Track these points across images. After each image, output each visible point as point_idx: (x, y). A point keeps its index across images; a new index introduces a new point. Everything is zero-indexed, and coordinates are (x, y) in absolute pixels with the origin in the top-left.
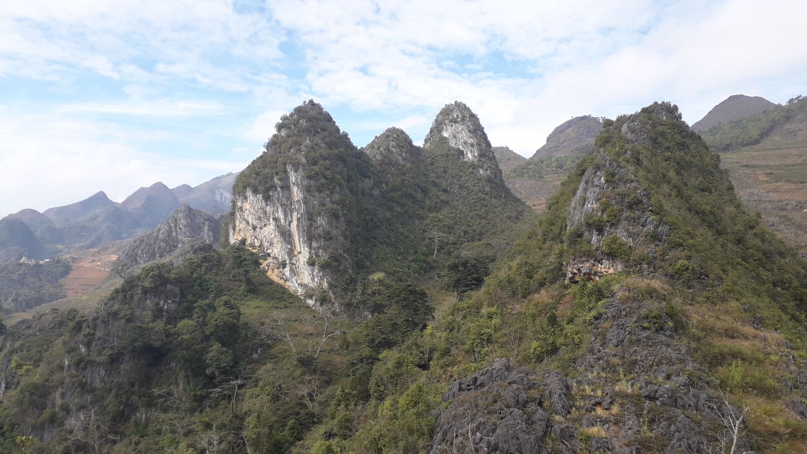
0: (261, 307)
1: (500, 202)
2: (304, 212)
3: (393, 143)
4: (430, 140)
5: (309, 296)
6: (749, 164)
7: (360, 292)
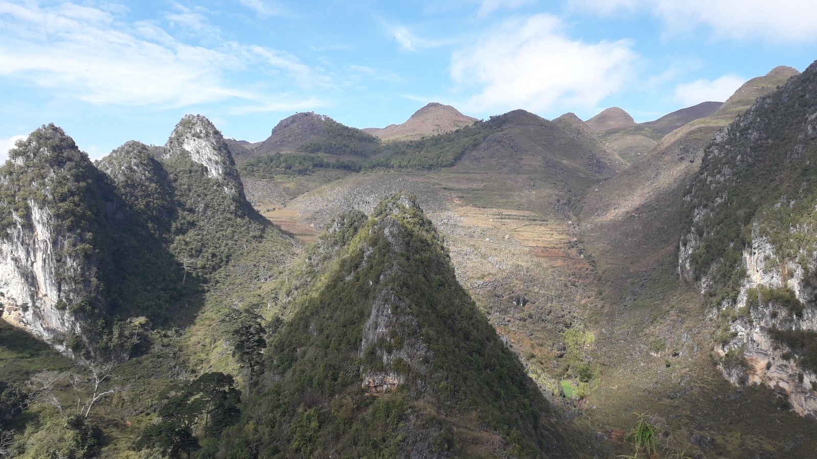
0: (5, 359)
1: (244, 221)
2: (51, 253)
3: (135, 160)
4: (170, 151)
5: (58, 342)
6: (447, 187)
7: (117, 334)
